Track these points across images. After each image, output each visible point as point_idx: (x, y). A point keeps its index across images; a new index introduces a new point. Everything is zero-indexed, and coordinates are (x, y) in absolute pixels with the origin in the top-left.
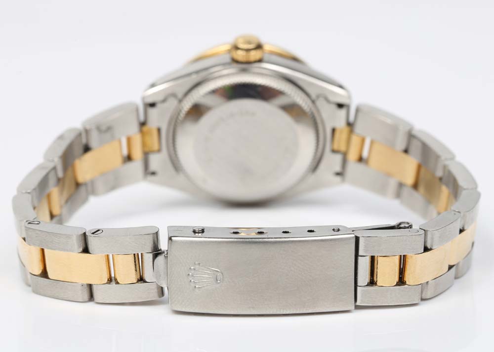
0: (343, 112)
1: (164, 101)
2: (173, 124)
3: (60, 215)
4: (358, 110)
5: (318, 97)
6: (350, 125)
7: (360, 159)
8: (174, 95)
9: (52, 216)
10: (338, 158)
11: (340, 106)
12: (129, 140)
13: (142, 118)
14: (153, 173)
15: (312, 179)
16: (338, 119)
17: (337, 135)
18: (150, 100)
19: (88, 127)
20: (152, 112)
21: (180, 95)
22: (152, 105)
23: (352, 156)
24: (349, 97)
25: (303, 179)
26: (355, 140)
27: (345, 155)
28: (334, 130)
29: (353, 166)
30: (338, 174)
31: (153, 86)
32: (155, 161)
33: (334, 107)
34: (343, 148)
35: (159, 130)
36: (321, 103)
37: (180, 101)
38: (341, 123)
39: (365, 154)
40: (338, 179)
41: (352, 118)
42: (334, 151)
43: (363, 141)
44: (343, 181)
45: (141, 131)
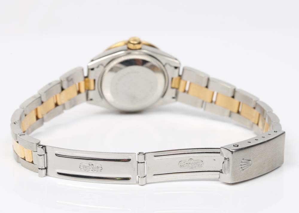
0: (177, 70)
1: (98, 67)
2: (101, 77)
3: (43, 118)
4: (184, 70)
5: (166, 64)
6: (180, 76)
7: (185, 91)
8: (102, 65)
9: (37, 118)
10: (174, 90)
11: (176, 68)
12: (79, 84)
13: (86, 75)
14: (91, 100)
15: (162, 100)
16: (174, 74)
17: (174, 80)
18: (92, 67)
19: (62, 80)
20: (92, 72)
21: (105, 65)
22: (92, 69)
23: (181, 89)
24: (180, 64)
25: (158, 100)
26: (182, 83)
27: (177, 89)
28: (172, 79)
29: (181, 94)
30: (173, 98)
31: (92, 61)
32: (92, 94)
33: (173, 68)
34: (177, 86)
35: (95, 80)
36: (167, 67)
37: (105, 67)
38: (176, 76)
39: (187, 89)
40: (174, 100)
41: (181, 73)
42: (172, 88)
43: (186, 83)
44: (177, 100)
45: (85, 81)
